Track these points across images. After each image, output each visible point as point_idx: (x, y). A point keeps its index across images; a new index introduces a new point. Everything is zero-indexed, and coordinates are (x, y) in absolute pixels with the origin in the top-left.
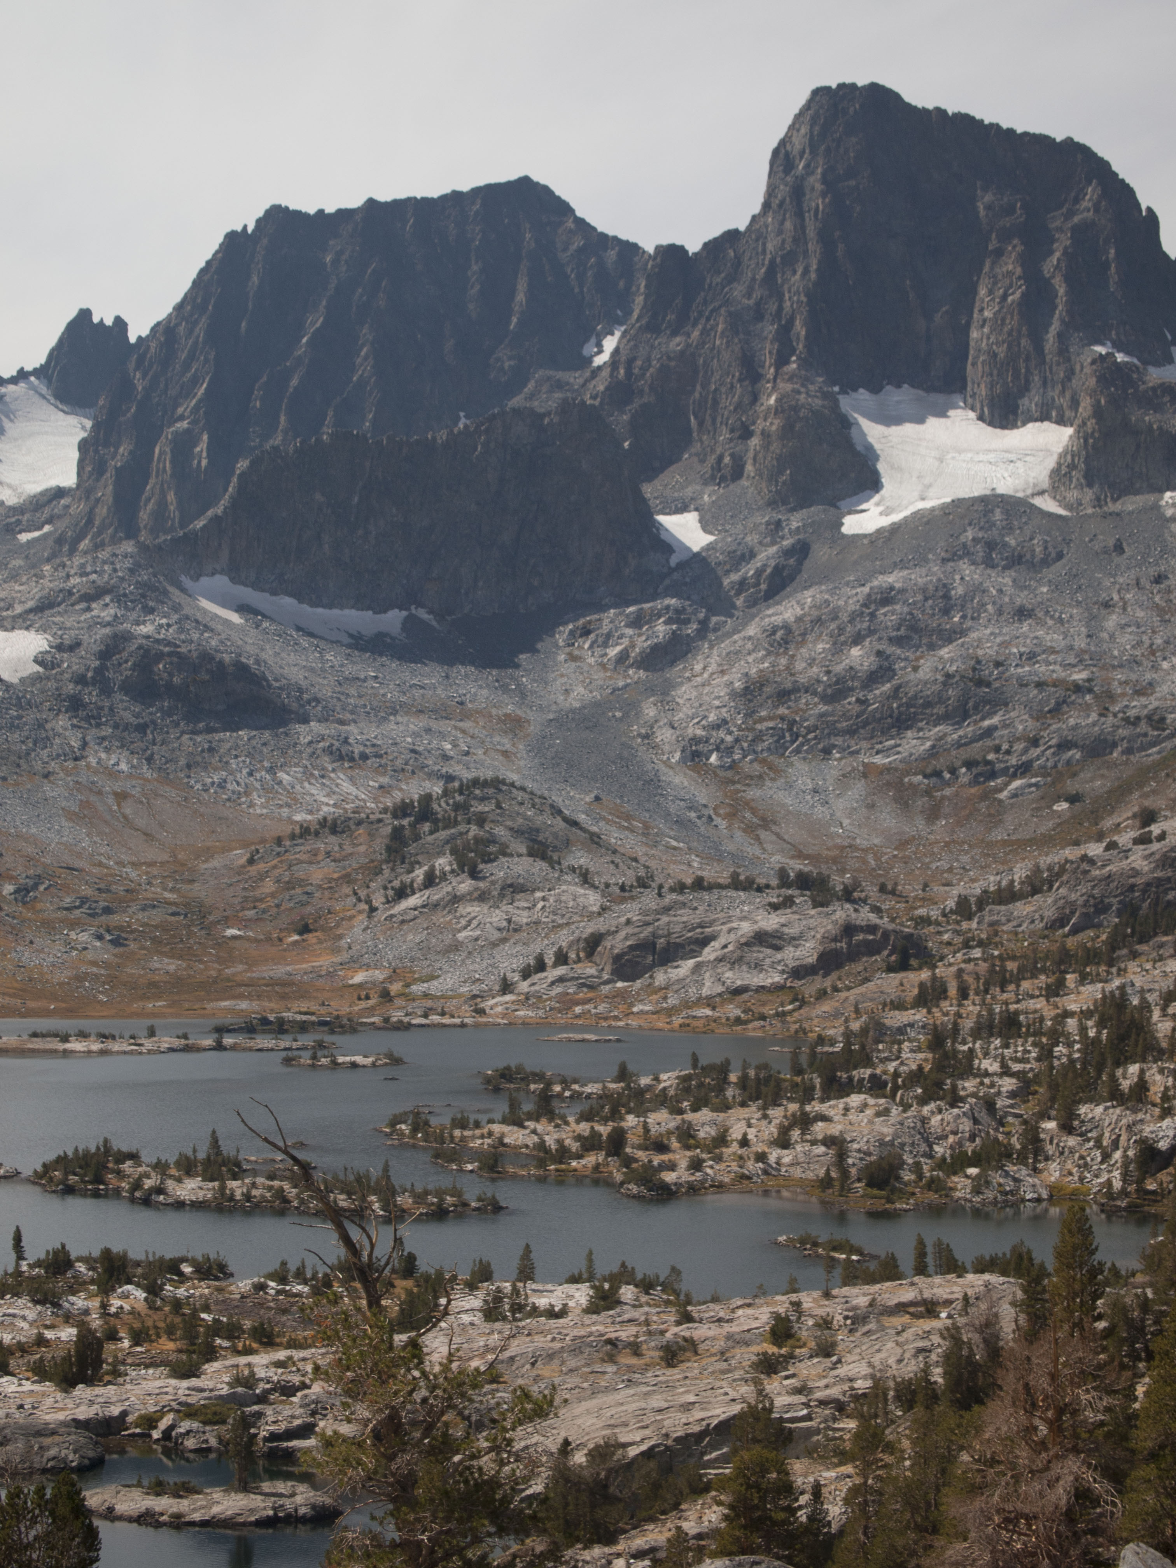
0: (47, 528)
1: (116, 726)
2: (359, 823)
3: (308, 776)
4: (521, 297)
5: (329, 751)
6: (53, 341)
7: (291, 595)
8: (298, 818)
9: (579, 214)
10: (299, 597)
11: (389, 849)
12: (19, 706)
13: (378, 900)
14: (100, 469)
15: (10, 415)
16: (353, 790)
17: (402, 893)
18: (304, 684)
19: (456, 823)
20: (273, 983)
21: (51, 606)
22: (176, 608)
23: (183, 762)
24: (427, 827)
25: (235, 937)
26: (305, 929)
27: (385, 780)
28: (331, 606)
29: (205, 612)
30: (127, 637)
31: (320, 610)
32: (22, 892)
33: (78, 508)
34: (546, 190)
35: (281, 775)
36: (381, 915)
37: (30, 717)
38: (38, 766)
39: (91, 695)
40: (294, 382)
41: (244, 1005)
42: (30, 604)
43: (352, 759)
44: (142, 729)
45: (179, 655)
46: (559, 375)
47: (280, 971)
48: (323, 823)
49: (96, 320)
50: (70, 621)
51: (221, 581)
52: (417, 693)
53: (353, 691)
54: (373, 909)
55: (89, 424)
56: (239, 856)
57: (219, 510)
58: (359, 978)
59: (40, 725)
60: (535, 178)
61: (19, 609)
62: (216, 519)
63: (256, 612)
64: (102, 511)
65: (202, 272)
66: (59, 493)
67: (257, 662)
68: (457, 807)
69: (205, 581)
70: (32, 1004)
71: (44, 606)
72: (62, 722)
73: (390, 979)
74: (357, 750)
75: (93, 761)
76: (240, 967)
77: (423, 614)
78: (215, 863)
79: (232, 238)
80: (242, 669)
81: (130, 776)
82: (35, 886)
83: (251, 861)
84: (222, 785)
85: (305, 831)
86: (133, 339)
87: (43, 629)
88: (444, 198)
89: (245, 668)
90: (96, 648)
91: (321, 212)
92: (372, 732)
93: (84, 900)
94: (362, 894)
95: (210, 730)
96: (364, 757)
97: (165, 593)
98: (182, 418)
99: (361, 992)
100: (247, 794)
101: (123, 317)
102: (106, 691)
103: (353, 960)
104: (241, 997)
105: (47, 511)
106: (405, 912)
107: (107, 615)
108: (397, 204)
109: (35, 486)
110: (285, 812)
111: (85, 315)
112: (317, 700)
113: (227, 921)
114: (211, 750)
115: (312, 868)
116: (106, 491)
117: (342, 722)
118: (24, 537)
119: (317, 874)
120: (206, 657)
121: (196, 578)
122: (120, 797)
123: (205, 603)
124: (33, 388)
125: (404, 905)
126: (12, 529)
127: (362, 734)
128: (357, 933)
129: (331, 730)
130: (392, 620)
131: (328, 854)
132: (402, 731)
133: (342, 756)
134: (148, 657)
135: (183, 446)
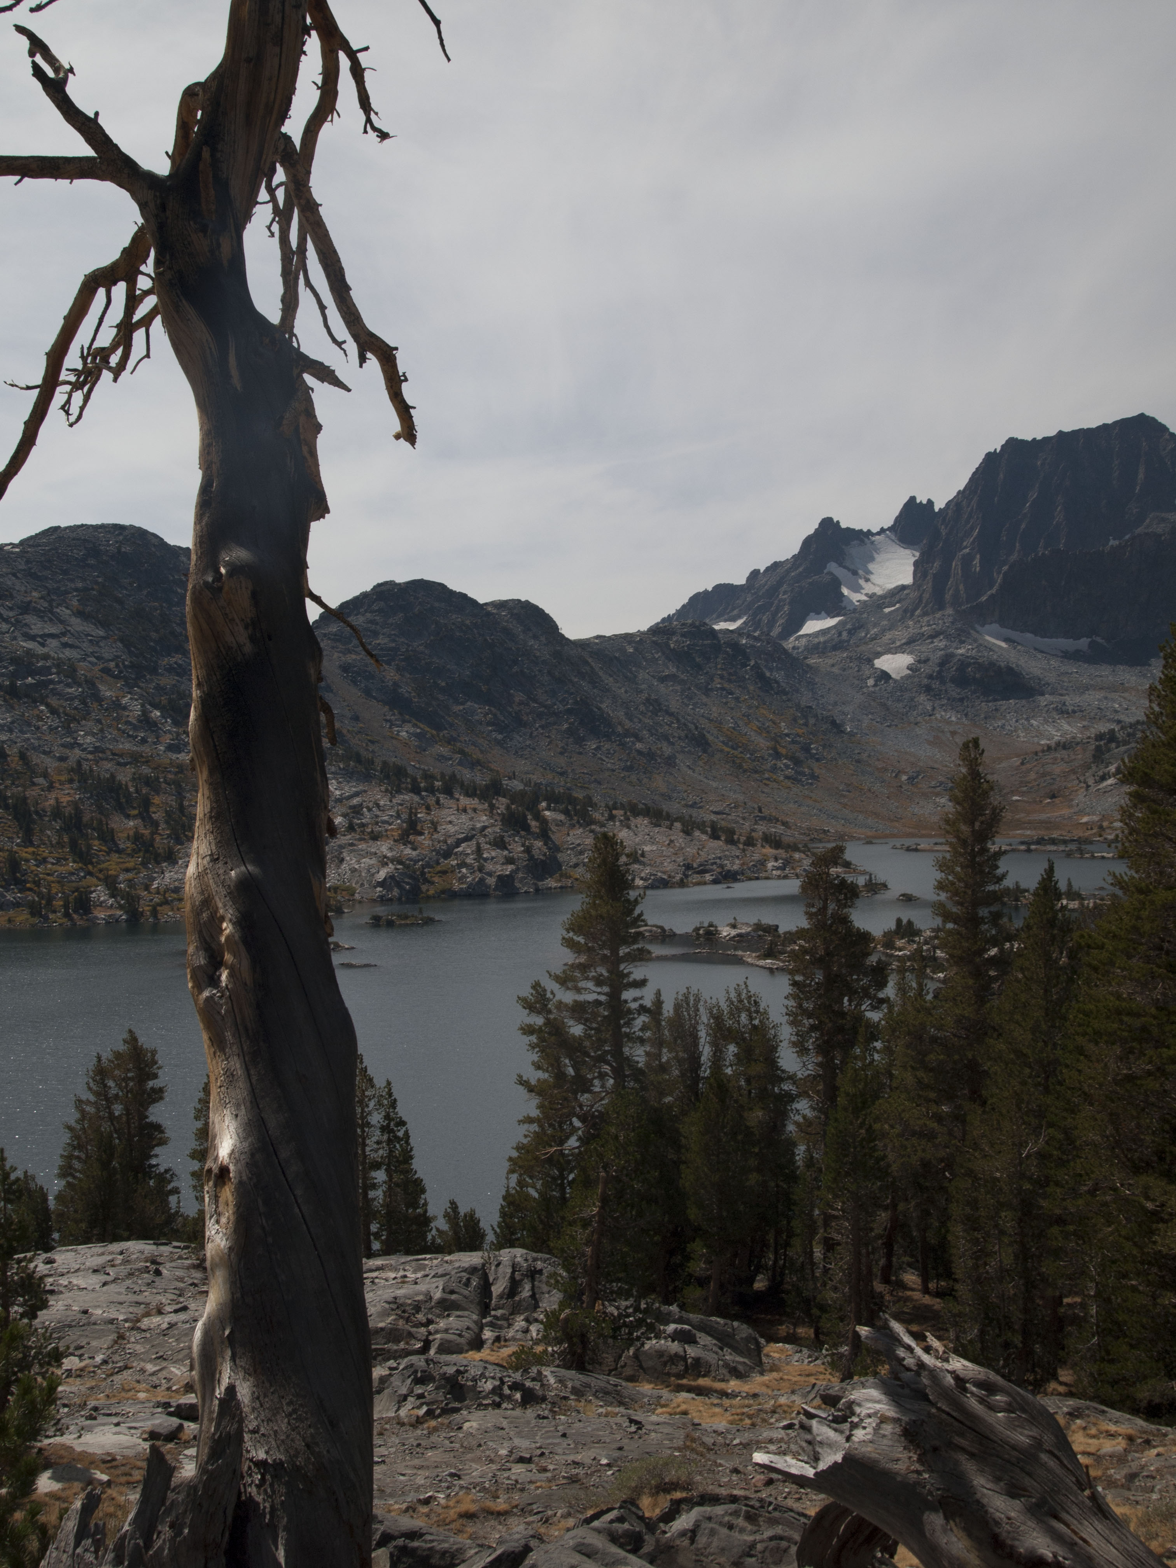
0: (898, 606)
1: (949, 699)
2: (1078, 744)
3: (1046, 721)
4: (1141, 476)
5: (1056, 709)
6: (897, 513)
7: (1032, 632)
8: (1042, 742)
9: (1171, 430)
10: (1035, 633)
11: (1094, 756)
12: (901, 691)
13: (1091, 782)
14: (925, 575)
15: (877, 551)
16: (1069, 728)
17: (1103, 778)
18: (1041, 676)
19: (1129, 743)
20: (1041, 822)
21: (914, 641)
22: (975, 640)
23: (983, 716)
24: (1113, 745)
25: (1018, 801)
26: (1053, 797)
27: (1085, 723)
28: (1051, 637)
29: (989, 642)
30: (952, 655)
31: (1046, 639)
32: (911, 779)
33: (914, 595)
34: (1153, 419)
35: (1033, 722)
36: (1093, 789)
37: (907, 695)
38: (912, 719)
39: (936, 685)
40: (1023, 526)
41: (1028, 832)
42: (904, 641)
43: (1068, 713)
44: (961, 700)
45: (979, 663)
46: (1163, 515)
47: (1043, 816)
48: (1058, 744)
49: (918, 501)
50: (924, 648)
51: (995, 627)
52: (1099, 679)
53: (1066, 679)
54: (1088, 786)
55: (917, 554)
56: (1016, 761)
57: (994, 591)
58: (1085, 819)
59: (912, 699)
60: (1147, 414)
61: (898, 643)
62: (992, 596)
63: (1014, 642)
64: (926, 596)
65: (974, 474)
66: (903, 588)
67: (1017, 666)
68: (1129, 735)
69: (987, 626)
70: (924, 832)
71: (911, 642)
72: (922, 698)
73: (1101, 820)
74: (1070, 709)
75: (938, 716)
76: (1022, 815)
77: (1099, 640)
78: (1003, 765)
79: (990, 458)
80: (1010, 670)
81: (957, 723)
82: (917, 777)
83: (1022, 764)
84: (1003, 727)
85: (1049, 748)
86: (937, 510)
87: (910, 653)
88: (1098, 428)
89: (1011, 669)
90: (937, 661)
91: (1034, 439)
92: (1077, 699)
93: (941, 783)
94: (1082, 779)
95: (995, 700)
96: (1074, 712)
97: (969, 633)
98: (966, 547)
99: (1088, 826)
100: (1015, 731)
101: (933, 499)
102: (943, 682)
103: (1080, 811)
104: (1026, 828)
105: (897, 597)
106: (1106, 787)
107: (942, 645)
108: (1074, 432)
109: (891, 585)
110: (1036, 739)
111: (913, 499)
112: (1049, 684)
113: (1013, 793)
114: (996, 710)
115: (1055, 766)
116: (928, 586)
117: (1062, 695)
118: (887, 610)
119: (1057, 769)
120: (992, 664)
121: (983, 625)
122: (953, 733)
123: (988, 638)
124: (888, 537)
125: (1105, 784)
126: (881, 607)
127: (1072, 700)
128: (1080, 797)
129: (1056, 699)
130: (1083, 643)
131: (1062, 759)
132: (1093, 698)
133: (1063, 711)
134: (963, 665)
135: (967, 561)
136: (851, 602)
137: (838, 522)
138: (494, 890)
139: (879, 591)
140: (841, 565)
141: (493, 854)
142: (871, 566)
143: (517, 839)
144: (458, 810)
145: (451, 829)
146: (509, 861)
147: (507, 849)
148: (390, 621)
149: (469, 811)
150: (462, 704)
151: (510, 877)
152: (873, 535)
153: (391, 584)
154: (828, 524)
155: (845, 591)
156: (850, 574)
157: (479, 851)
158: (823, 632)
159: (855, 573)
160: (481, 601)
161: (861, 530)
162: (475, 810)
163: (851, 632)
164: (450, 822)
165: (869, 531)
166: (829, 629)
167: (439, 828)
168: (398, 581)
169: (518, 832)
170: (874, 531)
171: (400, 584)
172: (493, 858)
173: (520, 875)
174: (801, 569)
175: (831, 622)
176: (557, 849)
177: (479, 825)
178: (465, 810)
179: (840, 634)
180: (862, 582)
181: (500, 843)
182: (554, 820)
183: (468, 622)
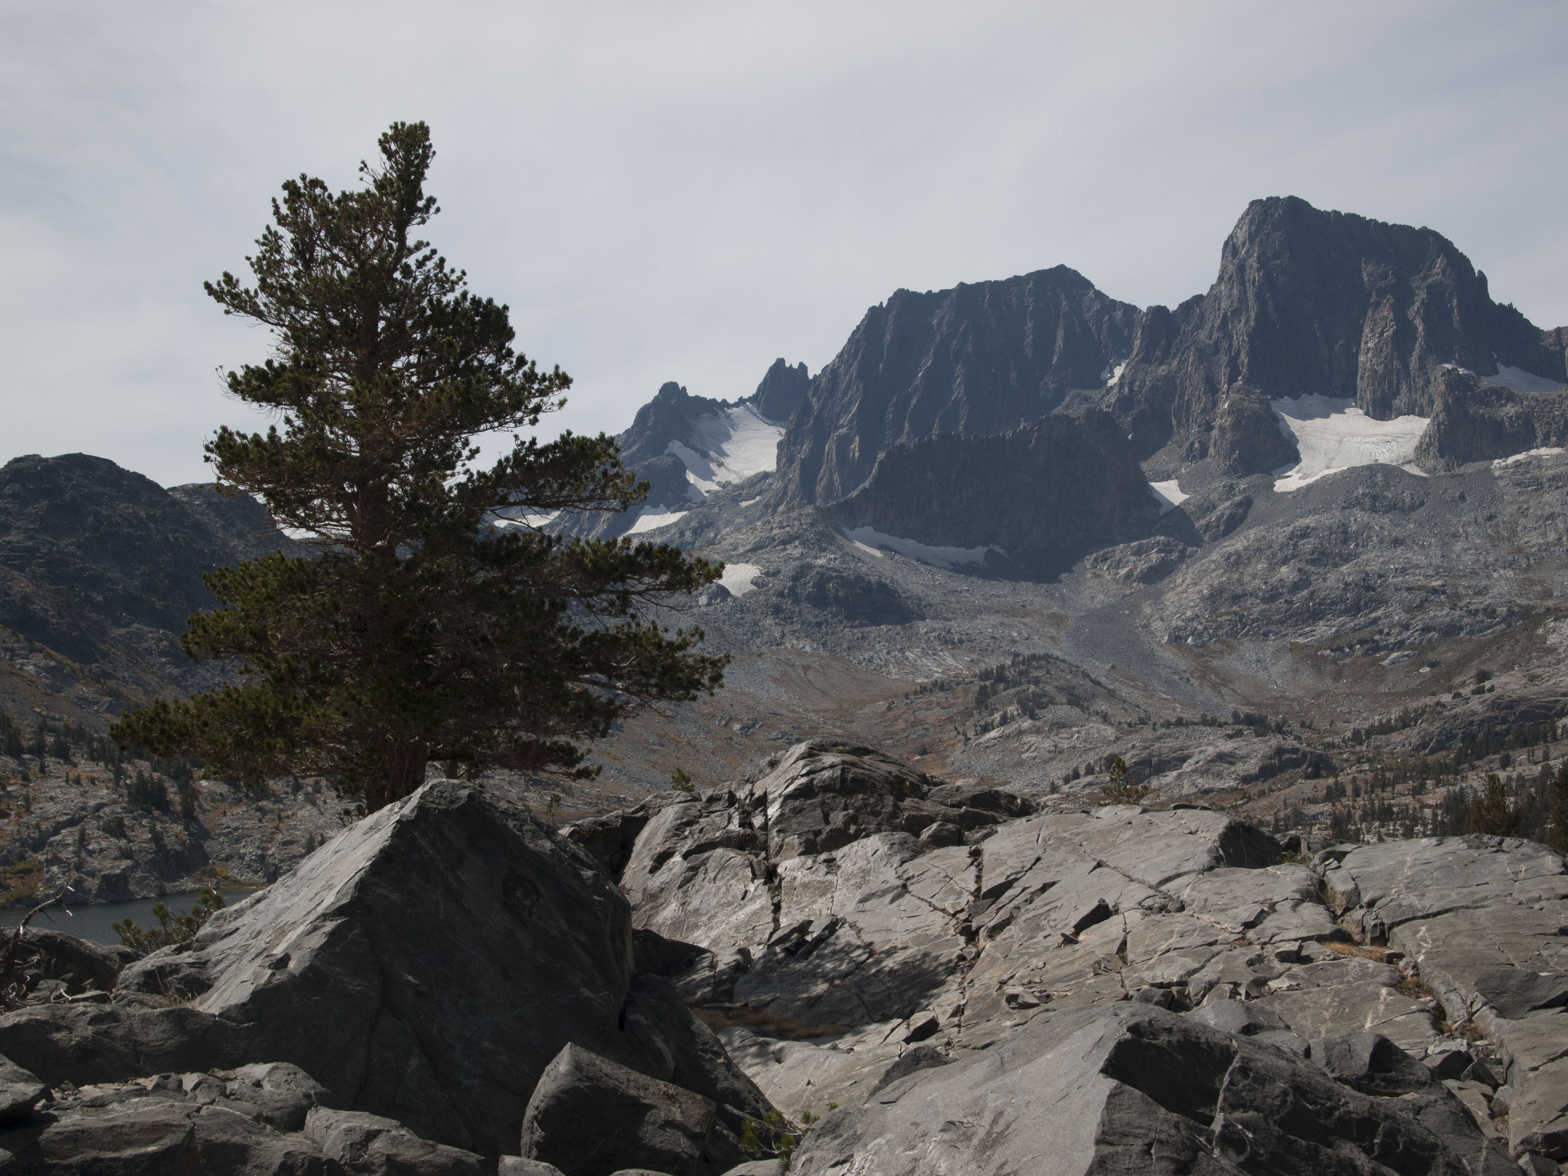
0: (758, 498)
1: (803, 624)
2: (958, 684)
3: (925, 653)
4: (1060, 343)
5: (938, 638)
6: (760, 379)
7: (913, 538)
8: (919, 681)
9: (1097, 288)
10: (918, 539)
11: (977, 700)
12: (742, 612)
13: (971, 733)
14: (791, 460)
15: (735, 427)
16: (953, 662)
17: (986, 729)
18: (922, 595)
19: (1020, 684)
21: (761, 548)
22: (841, 548)
23: (845, 646)
24: (1002, 686)
26: (924, 752)
27: (974, 656)
28: (938, 545)
29: (858, 550)
30: (810, 567)
31: (932, 548)
32: (745, 728)
33: (777, 485)
34: (1076, 273)
35: (908, 653)
36: (973, 743)
37: (749, 618)
38: (754, 649)
39: (787, 604)
40: (914, 402)
42: (748, 547)
43: (953, 643)
44: (819, 625)
45: (842, 578)
46: (1086, 392)
48: (935, 684)
49: (787, 365)
50: (773, 557)
51: (868, 530)
52: (995, 600)
53: (953, 600)
54: (968, 739)
55: (784, 431)
56: (882, 705)
57: (866, 484)
59: (756, 623)
60: (1068, 266)
61: (741, 550)
62: (865, 490)
63: (891, 550)
64: (792, 487)
65: (854, 333)
66: (766, 475)
67: (892, 581)
68: (1021, 673)
69: (858, 530)
71: (757, 548)
72: (769, 621)
74: (957, 637)
75: (789, 646)
77: (997, 549)
78: (866, 710)
79: (875, 313)
80: (882, 586)
81: (812, 655)
82: (753, 725)
83: (889, 709)
84: (870, 661)
85: (924, 689)
86: (811, 377)
87: (756, 563)
88: (1009, 281)
89: (884, 585)
90: (790, 574)
91: (930, 292)
92: (966, 625)
93: (784, 734)
94: (961, 729)
95: (862, 625)
96: (961, 641)
97: (833, 538)
98: (842, 426)
100: (886, 665)
101: (805, 363)
102: (797, 601)
103: (955, 772)
105: (758, 487)
106: (988, 740)
107: (797, 553)
108: (979, 286)
109: (750, 471)
110: (911, 677)
111: (780, 362)
112: (931, 606)
114: (863, 638)
115: (929, 713)
116: (795, 474)
117: (947, 619)
118: (744, 504)
119: (932, 717)
120: (860, 579)
121: (853, 528)
122: (806, 668)
123: (858, 544)
124: (748, 409)
125: (988, 736)
126: (736, 500)
127: (959, 627)
128: (957, 755)
129: (938, 625)
130: (978, 553)
131: (938, 704)
132: (986, 624)
133: (948, 641)
134: (822, 580)
135: (843, 444)
136: (699, 492)
137: (684, 388)
138: (96, 896)
139: (735, 480)
140: (687, 444)
141: (104, 844)
142: (726, 447)
143: (144, 822)
144: (67, 781)
145: (51, 808)
146: (126, 854)
147: (125, 836)
148: (29, 510)
149: (84, 782)
150: (127, 626)
151: (123, 877)
152: (729, 406)
153: (34, 459)
154: (671, 391)
155: (691, 478)
156: (697, 456)
157: (83, 840)
158: (661, 531)
159: (705, 455)
160: (165, 485)
161: (714, 400)
162: (92, 781)
163: (696, 532)
164: (52, 799)
165: (724, 401)
166: (668, 527)
167: (33, 808)
168: (44, 455)
169: (149, 812)
170: (731, 401)
171: (47, 460)
172: (102, 850)
173: (139, 874)
174: (634, 448)
175: (671, 518)
176: (206, 835)
177: (92, 803)
178: (78, 781)
179: (682, 534)
180: (713, 466)
181: (116, 829)
182: (212, 793)
183: (143, 514)
